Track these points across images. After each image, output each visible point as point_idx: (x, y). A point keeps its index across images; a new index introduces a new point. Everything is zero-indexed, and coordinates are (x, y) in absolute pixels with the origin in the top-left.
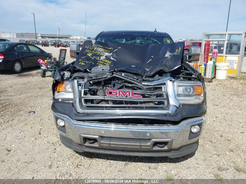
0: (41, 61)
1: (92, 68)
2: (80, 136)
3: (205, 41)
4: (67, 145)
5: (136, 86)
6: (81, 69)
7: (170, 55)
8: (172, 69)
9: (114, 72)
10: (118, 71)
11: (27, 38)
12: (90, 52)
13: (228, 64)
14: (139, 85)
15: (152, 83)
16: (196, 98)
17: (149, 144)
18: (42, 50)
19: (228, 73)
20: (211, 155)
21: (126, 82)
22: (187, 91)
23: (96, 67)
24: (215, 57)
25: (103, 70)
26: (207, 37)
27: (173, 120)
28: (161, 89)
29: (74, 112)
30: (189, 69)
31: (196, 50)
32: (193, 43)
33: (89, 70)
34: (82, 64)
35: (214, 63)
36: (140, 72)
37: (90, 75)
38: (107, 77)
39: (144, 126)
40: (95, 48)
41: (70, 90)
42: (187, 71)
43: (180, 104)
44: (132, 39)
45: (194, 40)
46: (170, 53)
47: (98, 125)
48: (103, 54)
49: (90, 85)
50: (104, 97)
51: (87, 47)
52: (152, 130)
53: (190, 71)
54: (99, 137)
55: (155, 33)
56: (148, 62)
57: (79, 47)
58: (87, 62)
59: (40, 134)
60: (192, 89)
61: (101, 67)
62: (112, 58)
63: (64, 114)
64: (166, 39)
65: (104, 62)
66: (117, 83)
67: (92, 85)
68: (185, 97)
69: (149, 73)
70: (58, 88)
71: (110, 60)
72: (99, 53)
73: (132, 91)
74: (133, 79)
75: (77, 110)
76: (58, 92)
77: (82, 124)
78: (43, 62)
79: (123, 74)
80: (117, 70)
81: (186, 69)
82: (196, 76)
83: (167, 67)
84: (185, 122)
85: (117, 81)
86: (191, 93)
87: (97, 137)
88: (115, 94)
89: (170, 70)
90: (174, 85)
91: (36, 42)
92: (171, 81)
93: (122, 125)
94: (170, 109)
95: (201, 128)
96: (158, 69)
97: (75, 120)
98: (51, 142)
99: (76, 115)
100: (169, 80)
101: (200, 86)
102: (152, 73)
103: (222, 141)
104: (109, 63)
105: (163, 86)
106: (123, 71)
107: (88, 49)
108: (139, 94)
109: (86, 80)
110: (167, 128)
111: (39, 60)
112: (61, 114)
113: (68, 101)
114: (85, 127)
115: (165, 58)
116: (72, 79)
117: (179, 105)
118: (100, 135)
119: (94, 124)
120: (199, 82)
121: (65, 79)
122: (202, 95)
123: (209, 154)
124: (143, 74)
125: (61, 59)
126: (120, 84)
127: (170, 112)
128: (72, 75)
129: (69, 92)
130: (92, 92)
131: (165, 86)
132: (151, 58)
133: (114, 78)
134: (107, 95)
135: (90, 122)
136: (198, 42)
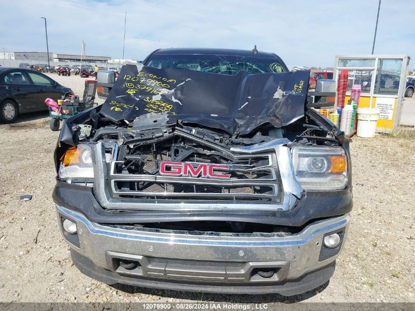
0: (51, 102)
1: (135, 118)
2: (107, 255)
3: (340, 70)
4: (84, 270)
5: (219, 153)
6: (113, 119)
7: (283, 96)
8: (286, 123)
9: (176, 127)
10: (185, 124)
11: (33, 61)
12: (132, 86)
13: (378, 111)
14: (225, 152)
15: (249, 149)
16: (334, 180)
17: (243, 272)
18: (54, 82)
19: (378, 125)
20: (358, 285)
21: (199, 145)
22: (317, 165)
23: (142, 117)
24: (356, 97)
25: (155, 122)
26: (342, 64)
27: (291, 225)
28: (266, 161)
29: (96, 205)
30: (318, 122)
31: (329, 87)
32: (316, 73)
33: (129, 121)
34: (117, 109)
35: (355, 108)
36: (226, 126)
37: (130, 132)
38: (163, 136)
39: (234, 235)
40: (143, 79)
41: (90, 161)
42: (315, 127)
43: (304, 191)
44: (212, 64)
45: (318, 68)
46: (283, 91)
47: (142, 234)
48: (158, 91)
49: (129, 152)
50: (156, 177)
51: (127, 77)
52: (250, 244)
53: (322, 127)
54: (143, 258)
55: (255, 53)
56: (242, 107)
57: (113, 78)
58: (125, 106)
59: (36, 243)
60: (325, 162)
61: (151, 117)
62: (174, 100)
63: (76, 209)
64: (274, 65)
65: (159, 106)
66: (183, 147)
67: (132, 152)
68: (312, 177)
69: (242, 129)
70: (66, 156)
71: (170, 102)
72: (149, 89)
73: (210, 164)
74: (212, 141)
75: (101, 203)
76: (66, 165)
77: (110, 231)
78: (55, 104)
79: (194, 131)
80: (182, 122)
81: (312, 122)
82: (334, 137)
83: (277, 118)
84: (313, 228)
85: (182, 144)
86: (325, 170)
87: (140, 257)
88: (177, 170)
89: (284, 125)
90: (292, 154)
91: (48, 68)
92: (285, 145)
93: (190, 233)
94: (284, 203)
95: (342, 237)
96: (260, 122)
97: (96, 224)
98: (56, 259)
99: (99, 213)
100: (281, 143)
101: (341, 155)
102: (249, 130)
103: (376, 255)
104: (168, 109)
105: (270, 156)
106: (194, 125)
107: (130, 81)
108: (224, 171)
109: (121, 142)
110: (279, 241)
111: (46, 101)
112: (70, 209)
113: (84, 185)
114: (115, 237)
115: (274, 101)
116: (94, 139)
117: (301, 193)
118: (144, 254)
119: (133, 233)
120: (339, 148)
121: (80, 139)
122: (345, 173)
123: (355, 284)
124: (231, 130)
125: (88, 97)
126: (188, 149)
127: (283, 207)
128: (95, 131)
129: (87, 166)
130: (133, 165)
131: (274, 155)
132: (248, 100)
133: (176, 139)
134: (161, 173)
135: (126, 228)
136: (325, 71)
